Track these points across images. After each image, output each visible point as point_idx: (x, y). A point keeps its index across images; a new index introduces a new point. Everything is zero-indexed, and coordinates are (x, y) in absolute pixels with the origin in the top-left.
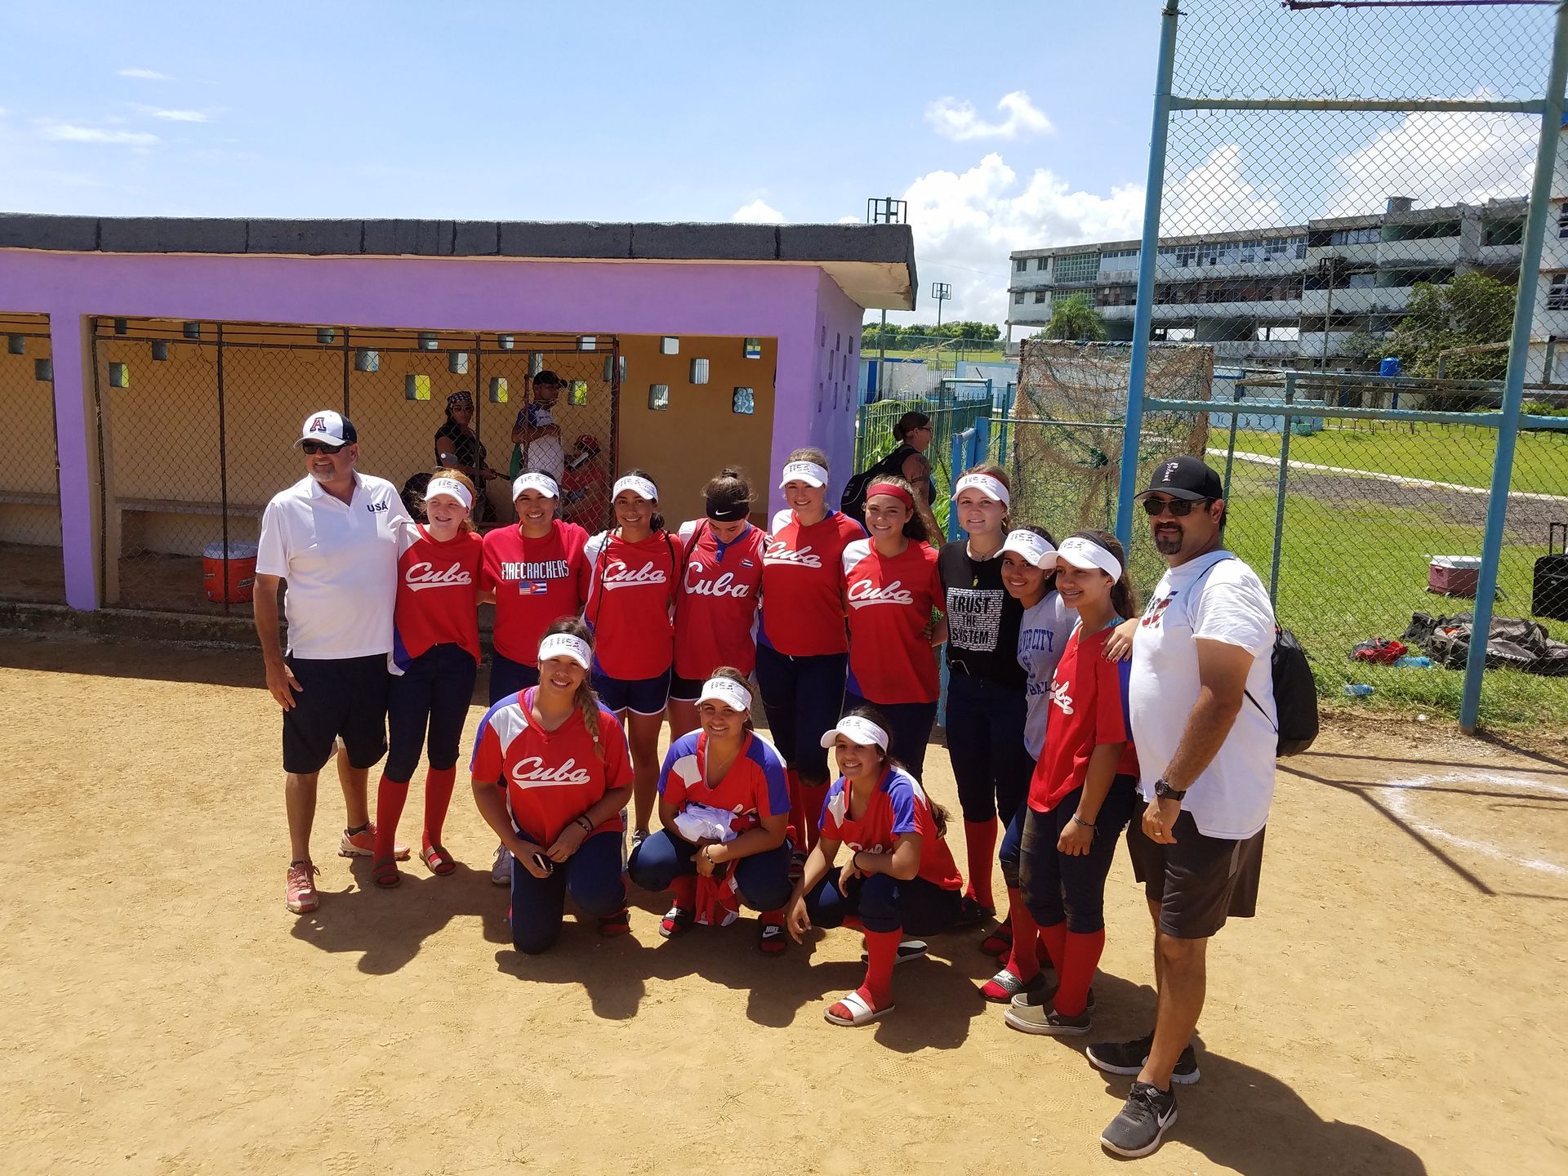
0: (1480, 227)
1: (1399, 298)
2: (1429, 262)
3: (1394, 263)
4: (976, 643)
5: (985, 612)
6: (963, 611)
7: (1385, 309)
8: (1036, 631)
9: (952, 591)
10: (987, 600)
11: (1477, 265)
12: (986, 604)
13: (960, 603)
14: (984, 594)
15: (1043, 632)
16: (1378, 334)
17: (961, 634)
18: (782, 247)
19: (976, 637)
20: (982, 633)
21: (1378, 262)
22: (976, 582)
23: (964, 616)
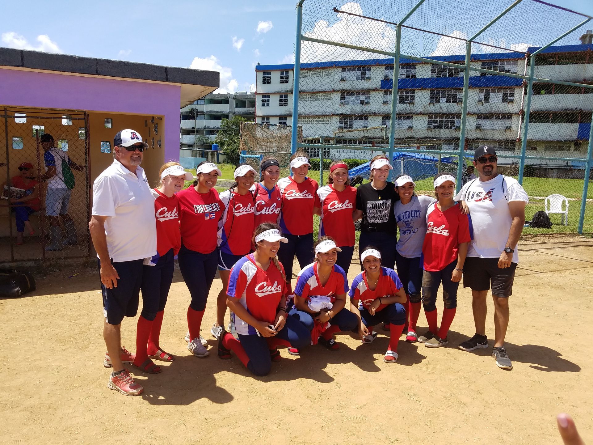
0: (234, 101)
1: (217, 124)
2: (221, 112)
3: (210, 112)
4: (381, 220)
5: (386, 208)
6: (376, 208)
7: (209, 127)
8: (412, 211)
9: (369, 203)
10: (386, 203)
11: (234, 114)
12: (386, 205)
13: (375, 206)
14: (385, 201)
15: (416, 211)
16: (207, 136)
17: (374, 218)
18: (168, 76)
19: (381, 217)
20: (383, 216)
21: (205, 111)
22: (380, 198)
23: (376, 211)
